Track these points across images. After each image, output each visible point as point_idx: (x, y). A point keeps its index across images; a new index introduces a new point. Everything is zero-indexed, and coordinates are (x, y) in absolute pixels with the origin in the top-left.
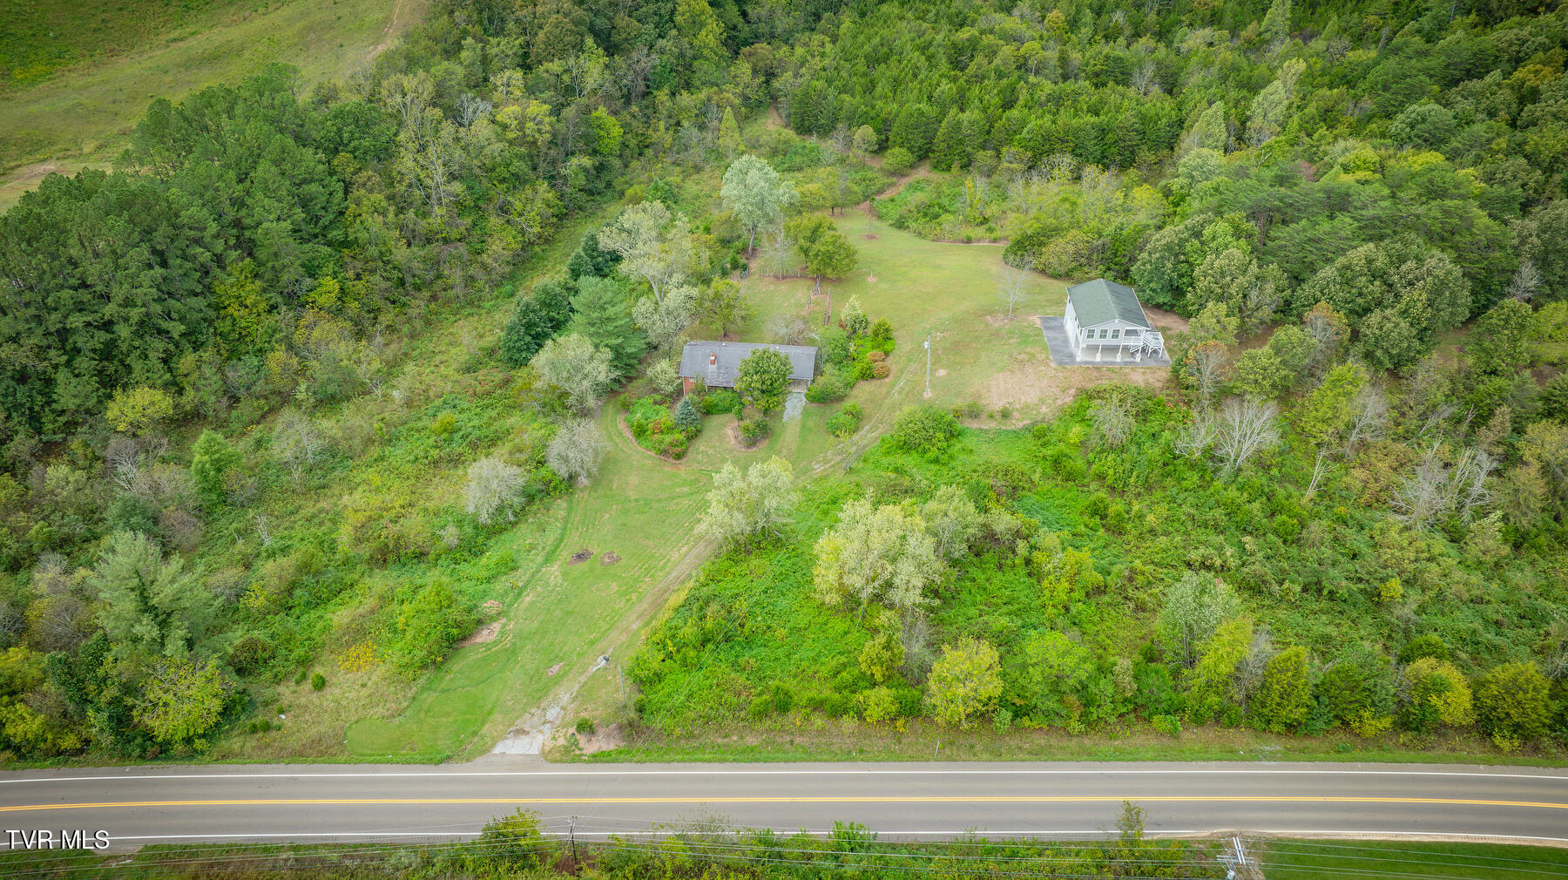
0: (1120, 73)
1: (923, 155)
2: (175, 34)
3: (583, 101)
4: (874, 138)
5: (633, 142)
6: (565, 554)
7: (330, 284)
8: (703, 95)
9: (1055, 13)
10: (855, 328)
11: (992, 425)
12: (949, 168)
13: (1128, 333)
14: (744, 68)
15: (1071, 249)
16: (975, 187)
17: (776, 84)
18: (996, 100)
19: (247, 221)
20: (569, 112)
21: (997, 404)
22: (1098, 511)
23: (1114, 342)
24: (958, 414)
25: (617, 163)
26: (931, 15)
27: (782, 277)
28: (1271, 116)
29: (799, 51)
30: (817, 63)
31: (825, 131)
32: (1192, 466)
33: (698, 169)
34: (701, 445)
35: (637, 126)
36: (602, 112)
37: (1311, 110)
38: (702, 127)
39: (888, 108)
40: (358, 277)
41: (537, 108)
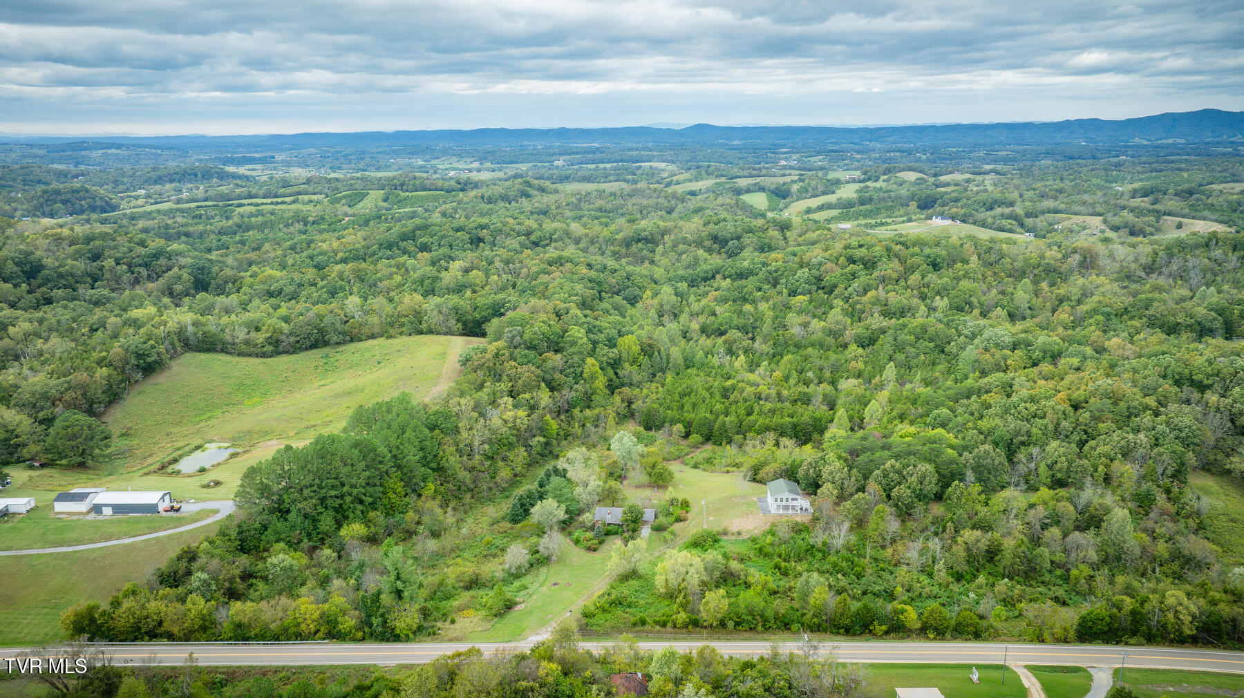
0: (806, 400)
1: (708, 438)
2: (322, 382)
3: (540, 412)
4: (683, 430)
5: (562, 433)
6: (548, 584)
7: (431, 486)
8: (597, 411)
9: (777, 373)
10: (673, 502)
11: (734, 538)
12: (721, 444)
13: (793, 499)
14: (617, 399)
15: (772, 470)
16: (731, 450)
17: (633, 406)
18: (744, 412)
19: (400, 456)
20: (535, 416)
21: (735, 530)
22: (777, 567)
23: (787, 504)
24: (719, 533)
25: (555, 442)
26: (713, 374)
27: (638, 487)
28: (874, 417)
29: (645, 391)
30: (654, 396)
31: (658, 428)
32: (819, 551)
33: (594, 446)
34: (605, 547)
35: (564, 426)
36: (548, 417)
37: (894, 413)
38: (596, 426)
39: (689, 416)
40: (442, 484)
41: (522, 413)
